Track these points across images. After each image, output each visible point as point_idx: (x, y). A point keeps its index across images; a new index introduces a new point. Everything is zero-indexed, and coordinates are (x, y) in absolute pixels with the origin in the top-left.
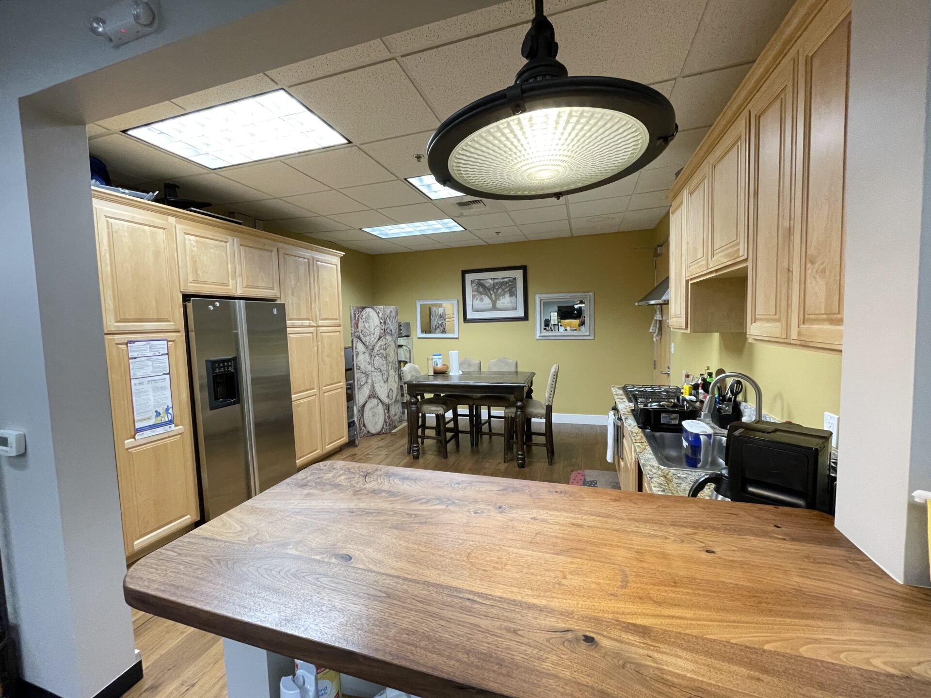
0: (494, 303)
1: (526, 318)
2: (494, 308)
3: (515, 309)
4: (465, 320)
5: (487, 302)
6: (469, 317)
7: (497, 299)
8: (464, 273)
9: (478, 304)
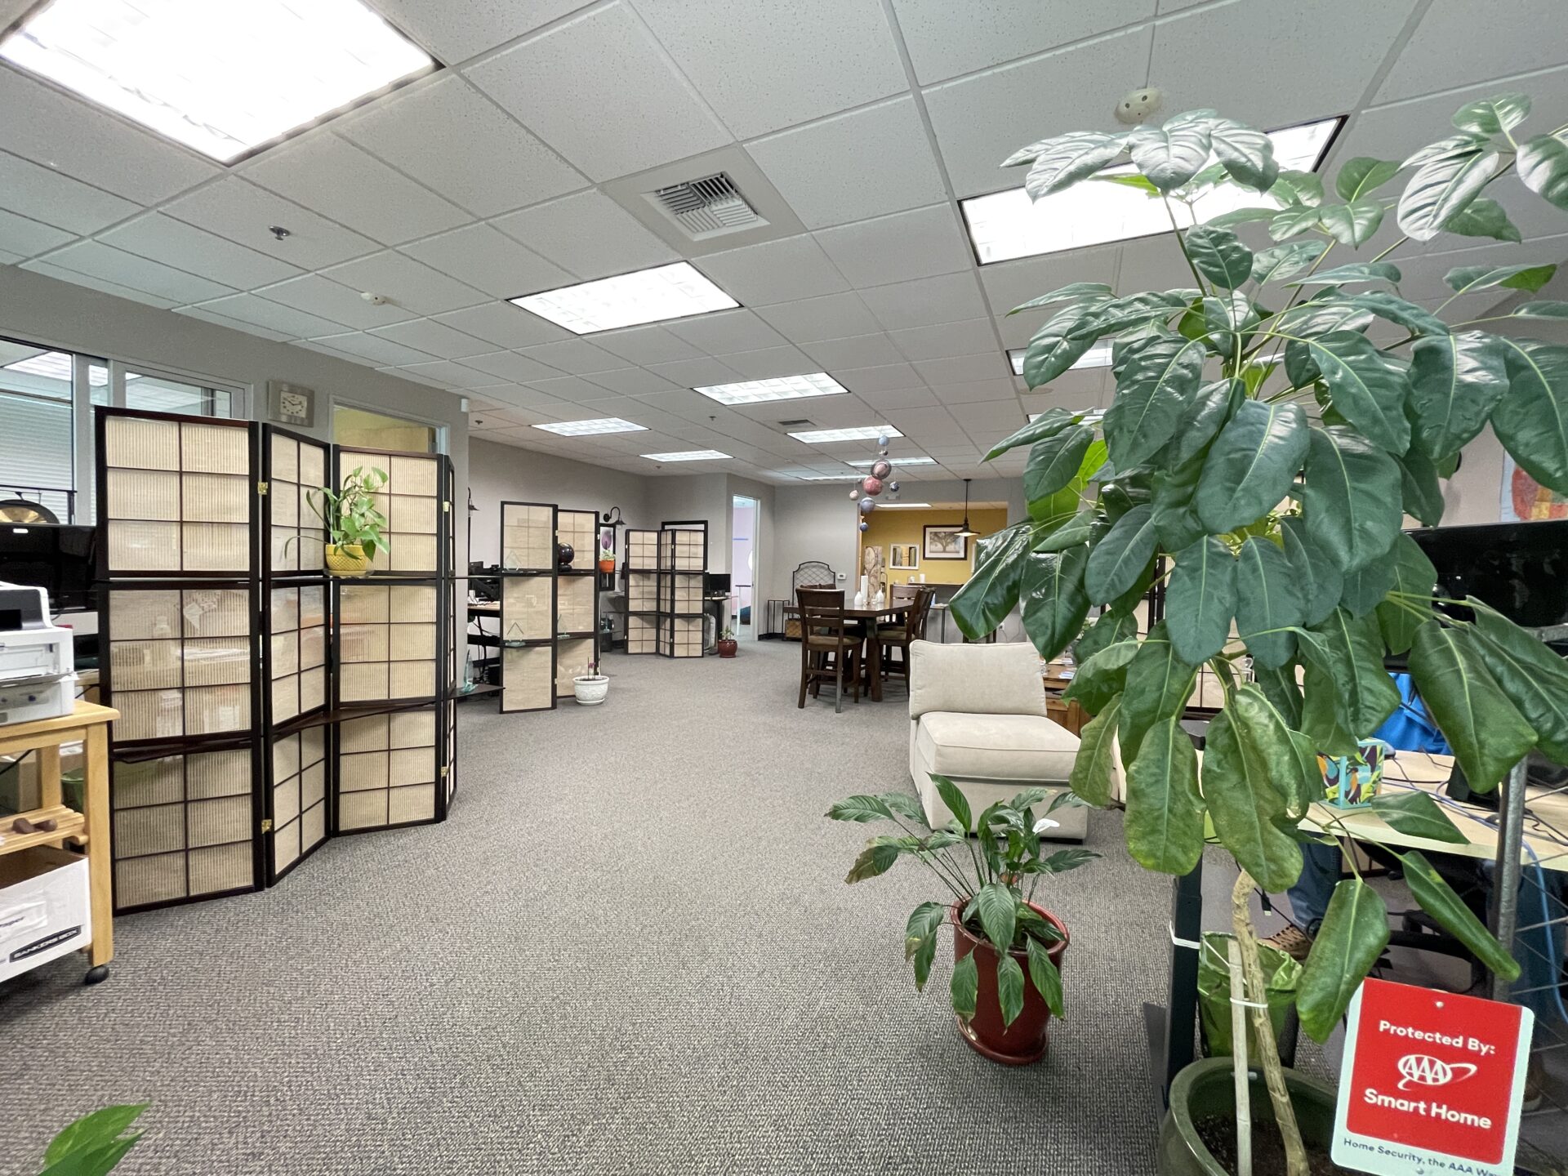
0: (944, 548)
1: (965, 558)
2: (944, 551)
3: (958, 552)
4: (924, 558)
5: (940, 547)
6: (927, 556)
7: (947, 545)
8: (925, 527)
9: (933, 548)
